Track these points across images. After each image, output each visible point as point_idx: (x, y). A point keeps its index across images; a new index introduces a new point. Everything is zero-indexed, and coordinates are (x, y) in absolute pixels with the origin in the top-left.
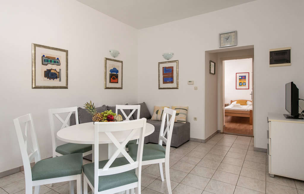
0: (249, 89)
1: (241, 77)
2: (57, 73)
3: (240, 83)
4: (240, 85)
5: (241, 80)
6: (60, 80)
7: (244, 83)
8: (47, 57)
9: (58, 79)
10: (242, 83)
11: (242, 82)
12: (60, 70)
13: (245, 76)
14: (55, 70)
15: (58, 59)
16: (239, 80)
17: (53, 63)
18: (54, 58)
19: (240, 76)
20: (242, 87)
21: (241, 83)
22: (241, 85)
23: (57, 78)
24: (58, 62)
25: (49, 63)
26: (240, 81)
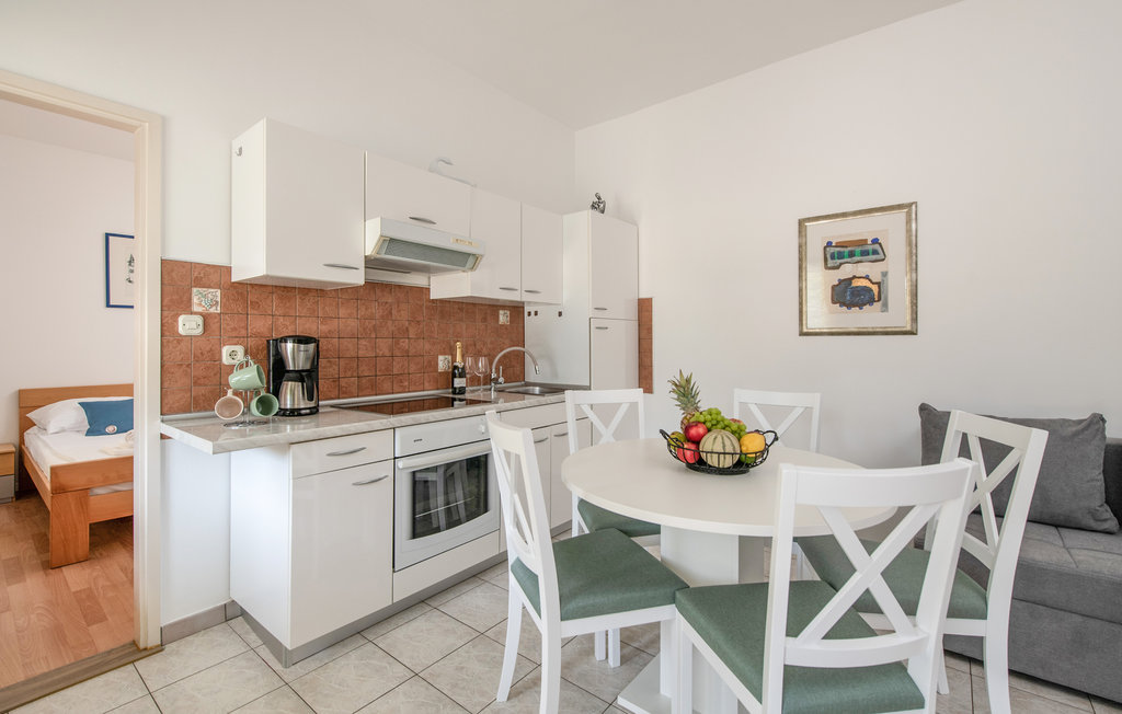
6: (884, 310)
8: (842, 245)
9: (877, 305)
14: (867, 277)
17: (858, 258)
23: (871, 301)
24: (875, 253)
25: (847, 260)
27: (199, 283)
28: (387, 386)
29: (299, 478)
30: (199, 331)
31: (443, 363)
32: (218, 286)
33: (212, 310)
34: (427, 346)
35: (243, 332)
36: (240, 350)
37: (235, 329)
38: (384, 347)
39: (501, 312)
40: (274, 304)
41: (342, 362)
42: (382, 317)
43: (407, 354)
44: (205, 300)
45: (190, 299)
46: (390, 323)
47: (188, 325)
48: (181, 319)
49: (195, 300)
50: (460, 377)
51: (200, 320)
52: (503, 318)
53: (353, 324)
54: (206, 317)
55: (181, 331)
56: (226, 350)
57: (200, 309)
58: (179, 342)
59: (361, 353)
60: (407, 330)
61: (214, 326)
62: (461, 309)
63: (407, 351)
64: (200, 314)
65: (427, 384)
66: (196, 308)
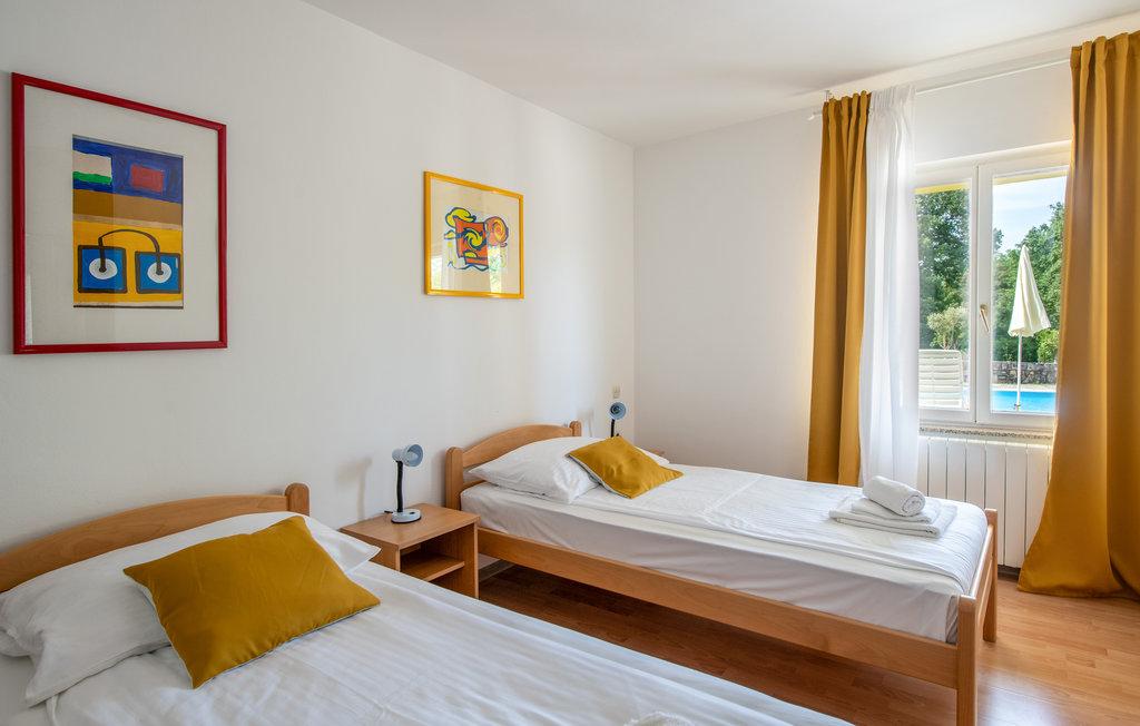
0: (222, 342)
1: (102, 168)
3: (84, 253)
4: (86, 285)
5: (109, 212)
7: (159, 256)
10: (117, 254)
11: (132, 244)
13: (173, 164)
16: (80, 209)
19: (82, 145)
20: (128, 320)
21: (102, 251)
22: (107, 288)
26: (94, 230)
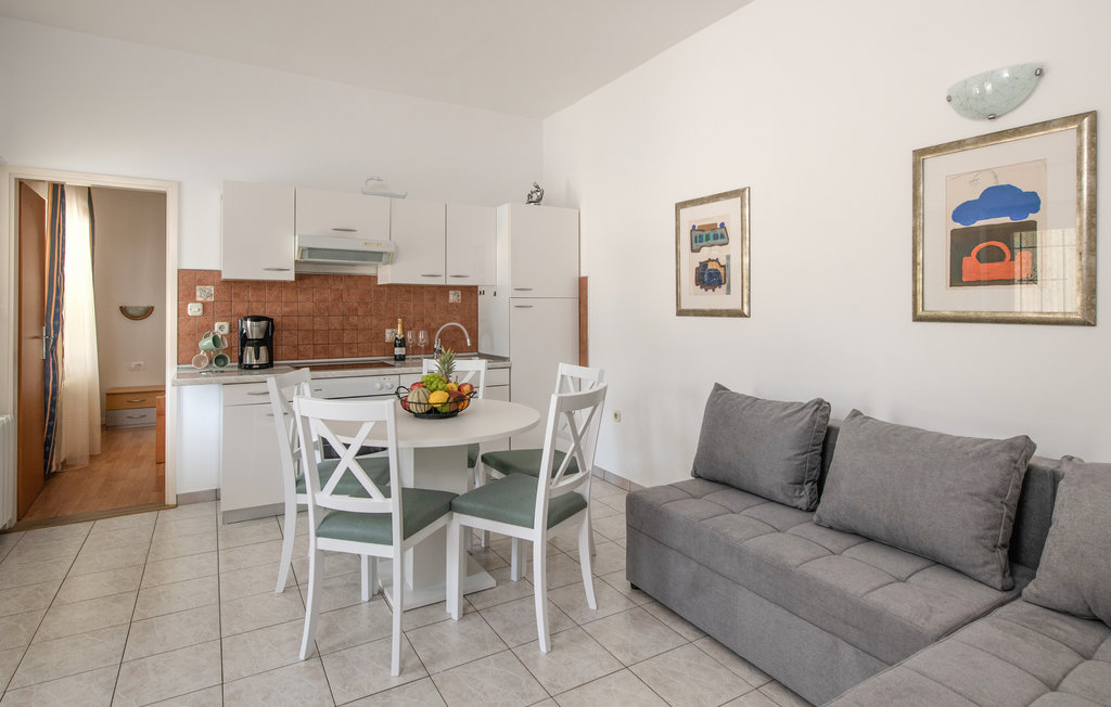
2: (721, 270)
6: (728, 293)
8: (702, 229)
9: (724, 287)
12: (728, 257)
14: (717, 260)
15: (722, 225)
17: (711, 241)
18: (713, 227)
23: (720, 284)
24: (722, 237)
25: (705, 243)
27: (201, 283)
28: (338, 351)
29: (228, 407)
30: (200, 313)
31: (389, 335)
32: (212, 284)
33: (209, 299)
34: (375, 322)
35: (229, 313)
36: (226, 325)
37: (223, 311)
38: (335, 322)
39: (451, 292)
40: (250, 294)
41: (301, 334)
42: (334, 300)
43: (355, 328)
44: (205, 293)
45: (195, 294)
46: (340, 305)
47: (194, 309)
48: (189, 305)
49: (198, 294)
50: (400, 346)
51: (200, 306)
52: (453, 297)
53: (309, 305)
54: (204, 304)
55: (190, 313)
56: (217, 325)
57: (201, 299)
58: (188, 320)
59: (316, 327)
60: (356, 309)
61: (210, 310)
62: (408, 292)
63: (356, 326)
64: (201, 302)
65: (374, 351)
66: (199, 299)
